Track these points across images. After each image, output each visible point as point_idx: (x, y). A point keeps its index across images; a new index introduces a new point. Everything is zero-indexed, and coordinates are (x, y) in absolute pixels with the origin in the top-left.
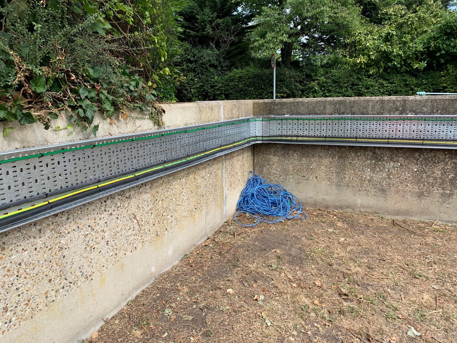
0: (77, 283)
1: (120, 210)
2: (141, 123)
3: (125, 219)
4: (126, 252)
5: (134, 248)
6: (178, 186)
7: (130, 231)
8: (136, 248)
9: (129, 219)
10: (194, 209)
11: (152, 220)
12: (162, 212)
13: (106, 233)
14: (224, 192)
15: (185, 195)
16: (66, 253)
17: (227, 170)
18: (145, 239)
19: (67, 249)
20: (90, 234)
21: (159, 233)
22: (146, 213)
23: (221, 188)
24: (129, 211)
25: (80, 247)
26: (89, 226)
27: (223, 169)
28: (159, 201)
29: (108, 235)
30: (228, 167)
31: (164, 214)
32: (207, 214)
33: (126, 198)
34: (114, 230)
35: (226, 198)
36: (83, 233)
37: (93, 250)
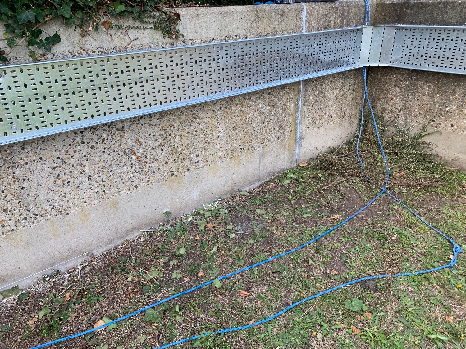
0: (46, 216)
1: (108, 143)
2: (138, 35)
3: (116, 154)
4: (119, 190)
5: (133, 187)
6: (208, 119)
7: (126, 167)
8: (136, 186)
9: (123, 154)
10: (239, 150)
11: (163, 158)
12: (180, 149)
13: (87, 168)
14: (299, 131)
15: (222, 131)
16: (25, 184)
17: (307, 101)
18: (152, 178)
19: (26, 180)
20: (60, 167)
21: (175, 174)
22: (153, 149)
23: (293, 124)
24: (123, 145)
25: (47, 180)
26: (58, 158)
27: (298, 100)
28: (176, 136)
29: (89, 170)
30: (311, 98)
31: (184, 152)
32: (262, 156)
33: (117, 129)
34: (100, 165)
35: (301, 138)
36: (49, 165)
37: (66, 184)
